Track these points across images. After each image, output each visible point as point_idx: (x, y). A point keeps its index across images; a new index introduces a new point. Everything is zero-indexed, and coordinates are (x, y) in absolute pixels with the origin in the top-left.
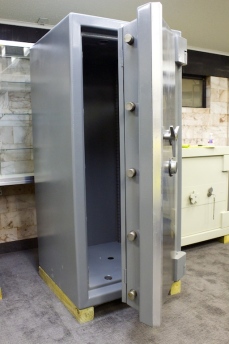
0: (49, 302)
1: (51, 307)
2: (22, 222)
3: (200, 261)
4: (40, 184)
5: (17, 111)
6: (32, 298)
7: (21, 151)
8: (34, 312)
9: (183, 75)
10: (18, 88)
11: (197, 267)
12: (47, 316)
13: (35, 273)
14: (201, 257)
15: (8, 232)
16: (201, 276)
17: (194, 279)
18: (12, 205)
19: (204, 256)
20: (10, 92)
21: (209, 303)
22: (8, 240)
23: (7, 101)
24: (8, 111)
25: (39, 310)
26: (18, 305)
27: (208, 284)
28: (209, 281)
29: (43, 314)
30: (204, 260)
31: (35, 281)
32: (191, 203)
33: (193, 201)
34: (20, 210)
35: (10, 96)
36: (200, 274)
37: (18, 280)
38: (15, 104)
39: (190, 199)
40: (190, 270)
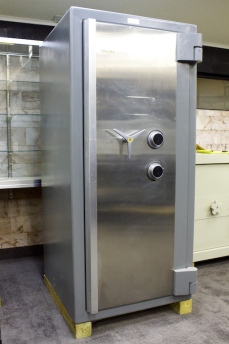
0: (48, 313)
1: (50, 319)
2: (33, 227)
3: (219, 278)
4: (46, 188)
5: (30, 112)
6: (32, 307)
7: (33, 153)
8: (31, 323)
9: (198, 73)
10: (30, 88)
11: (215, 285)
12: (43, 328)
13: (40, 281)
14: (221, 274)
15: (17, 236)
16: (218, 295)
17: (209, 298)
18: (23, 209)
19: (224, 273)
20: (23, 93)
21: (222, 327)
22: (18, 245)
23: (20, 102)
24: (21, 112)
25: (35, 320)
26: (15, 314)
27: (224, 304)
28: (226, 301)
29: (40, 325)
30: (224, 278)
31: (39, 290)
32: (212, 214)
33: (214, 212)
34: (31, 214)
35: (23, 97)
36: (217, 293)
37: (21, 287)
38: (28, 105)
39: (211, 210)
40: (207, 287)
